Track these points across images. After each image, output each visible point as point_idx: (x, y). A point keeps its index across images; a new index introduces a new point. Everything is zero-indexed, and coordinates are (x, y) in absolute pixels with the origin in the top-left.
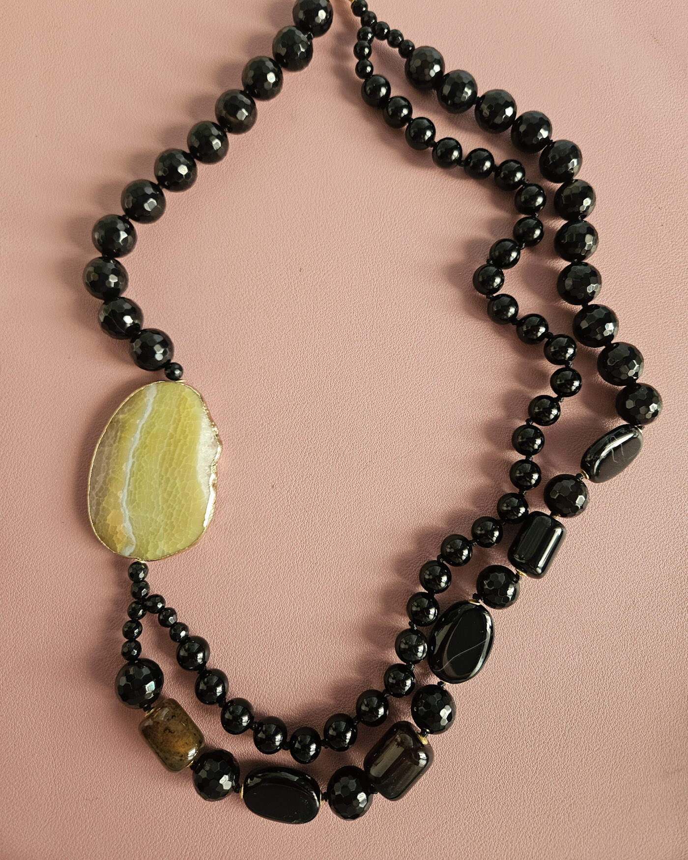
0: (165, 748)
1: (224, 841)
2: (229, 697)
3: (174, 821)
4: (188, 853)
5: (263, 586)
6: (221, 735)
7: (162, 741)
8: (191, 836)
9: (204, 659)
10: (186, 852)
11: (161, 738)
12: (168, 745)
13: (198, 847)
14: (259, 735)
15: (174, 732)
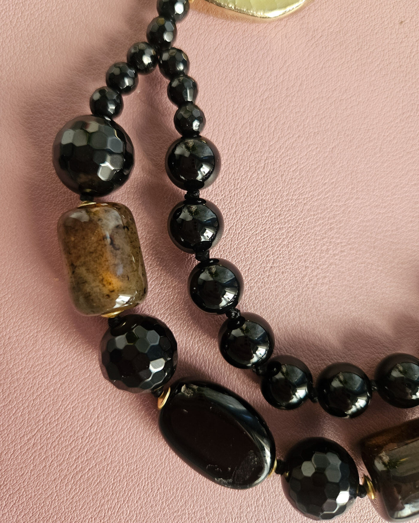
0: (92, 263)
1: (92, 453)
2: (214, 253)
3: (35, 388)
4: (32, 441)
5: (326, 140)
6: (164, 306)
7: (92, 249)
8: (49, 421)
9: (206, 177)
10: (30, 439)
11: (95, 245)
12: (98, 261)
13: (51, 441)
14: (234, 332)
15: (118, 249)
